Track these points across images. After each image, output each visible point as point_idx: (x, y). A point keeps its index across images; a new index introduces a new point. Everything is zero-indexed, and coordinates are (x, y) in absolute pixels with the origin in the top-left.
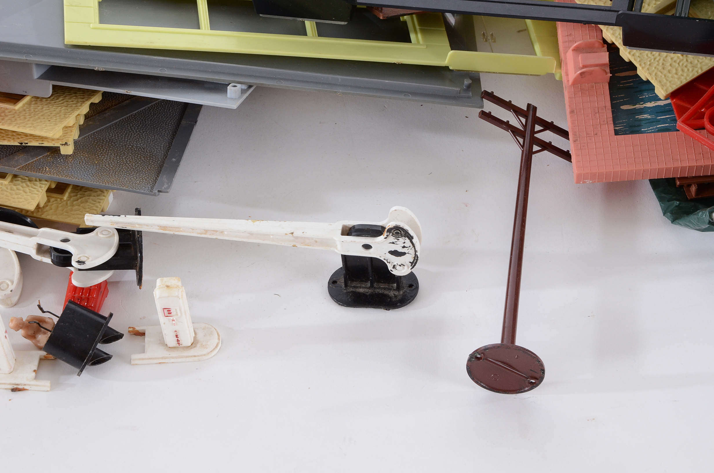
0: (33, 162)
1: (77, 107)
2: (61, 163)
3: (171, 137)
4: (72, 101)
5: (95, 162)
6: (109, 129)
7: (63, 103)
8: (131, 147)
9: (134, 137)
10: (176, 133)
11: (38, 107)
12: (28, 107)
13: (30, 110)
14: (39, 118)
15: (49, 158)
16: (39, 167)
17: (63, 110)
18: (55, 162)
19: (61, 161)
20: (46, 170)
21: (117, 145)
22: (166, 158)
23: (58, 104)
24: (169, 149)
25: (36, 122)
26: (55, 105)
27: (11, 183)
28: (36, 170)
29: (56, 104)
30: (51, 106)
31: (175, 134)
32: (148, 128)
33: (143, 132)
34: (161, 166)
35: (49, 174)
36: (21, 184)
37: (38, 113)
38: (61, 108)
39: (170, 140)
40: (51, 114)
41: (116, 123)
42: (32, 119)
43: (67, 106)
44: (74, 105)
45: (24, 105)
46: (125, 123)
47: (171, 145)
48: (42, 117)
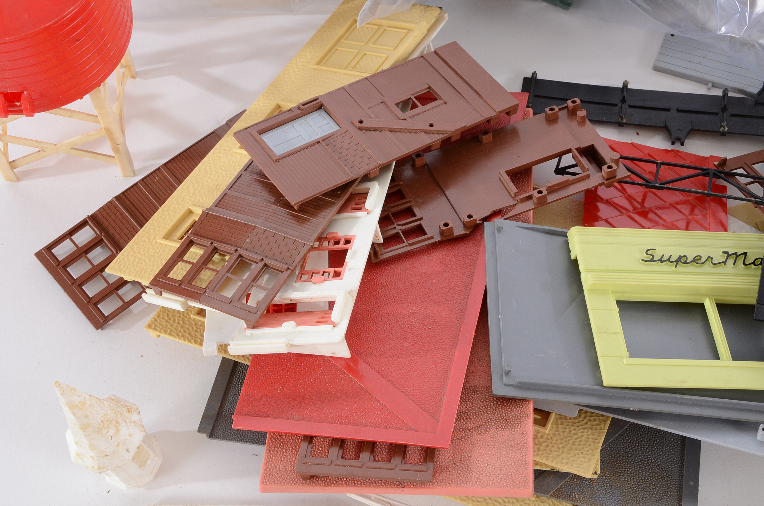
0: (562, 485)
1: (602, 431)
2: (587, 487)
3: (681, 448)
4: (595, 421)
5: (618, 485)
6: (622, 437)
7: (586, 423)
8: (646, 463)
9: (646, 449)
10: (685, 443)
11: (566, 429)
12: (557, 429)
13: (559, 435)
14: (571, 449)
15: (575, 480)
16: (569, 493)
17: (590, 435)
18: (582, 486)
19: (586, 483)
20: (575, 496)
21: (634, 461)
22: (682, 478)
23: (582, 425)
24: (682, 465)
25: (570, 455)
26: (581, 427)
27: (537, 499)
28: (566, 497)
29: (580, 424)
30: (577, 428)
31: (683, 444)
32: (657, 437)
33: (654, 441)
34: (680, 491)
35: (579, 503)
36: (548, 501)
37: (569, 440)
38: (587, 432)
39: (680, 452)
40: (581, 441)
41: (627, 429)
42: (565, 450)
43: (592, 429)
44: (598, 427)
45: (552, 427)
46: (634, 429)
47: (684, 460)
48: (574, 447)
